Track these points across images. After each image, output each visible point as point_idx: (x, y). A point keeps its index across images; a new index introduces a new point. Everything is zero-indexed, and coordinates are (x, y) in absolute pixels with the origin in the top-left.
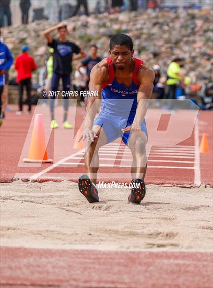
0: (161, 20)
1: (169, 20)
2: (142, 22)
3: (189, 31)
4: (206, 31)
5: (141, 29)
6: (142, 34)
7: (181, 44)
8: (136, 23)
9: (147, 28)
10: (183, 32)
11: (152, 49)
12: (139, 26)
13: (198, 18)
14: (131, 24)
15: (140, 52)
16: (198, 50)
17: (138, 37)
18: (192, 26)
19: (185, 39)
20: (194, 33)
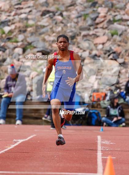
0: (52, 9)
1: (63, 8)
2: (28, 10)
3: (90, 22)
4: (110, 22)
5: (27, 19)
6: (27, 27)
7: (79, 39)
8: (19, 12)
9: (33, 19)
10: (81, 24)
11: (41, 46)
12: (23, 16)
13: (101, 6)
14: (13, 13)
15: (24, 50)
16: (100, 47)
17: (22, 31)
18: (93, 16)
19: (84, 33)
20: (95, 25)
